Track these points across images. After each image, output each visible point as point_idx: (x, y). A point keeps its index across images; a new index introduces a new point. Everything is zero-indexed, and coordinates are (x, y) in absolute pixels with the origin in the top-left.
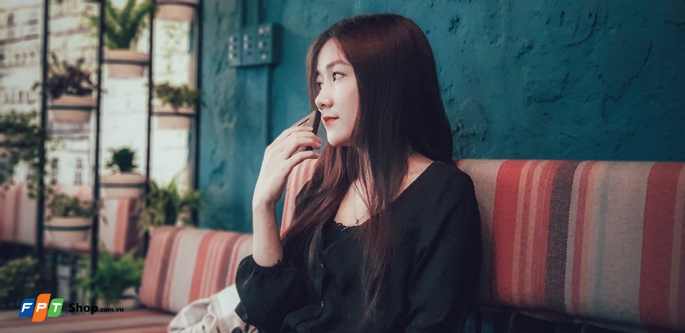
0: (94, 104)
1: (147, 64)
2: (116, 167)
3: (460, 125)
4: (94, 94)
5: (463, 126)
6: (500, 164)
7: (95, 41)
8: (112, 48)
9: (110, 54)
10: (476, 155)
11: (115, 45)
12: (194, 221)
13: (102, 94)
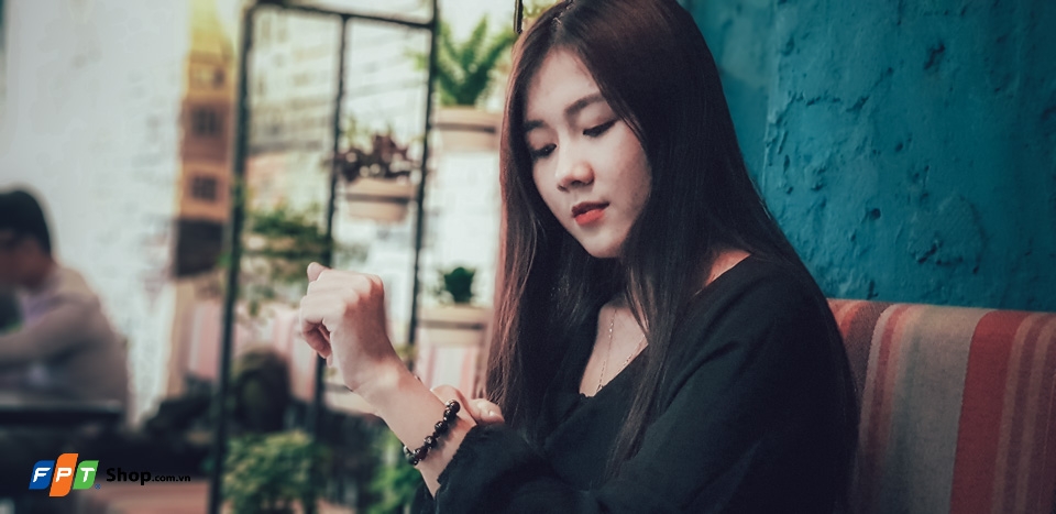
0: (412, 193)
2: (447, 296)
3: (936, 242)
4: (416, 177)
5: (941, 245)
6: (982, 316)
7: (420, 94)
8: (446, 104)
9: (443, 114)
10: (962, 298)
11: (452, 99)
13: (427, 178)
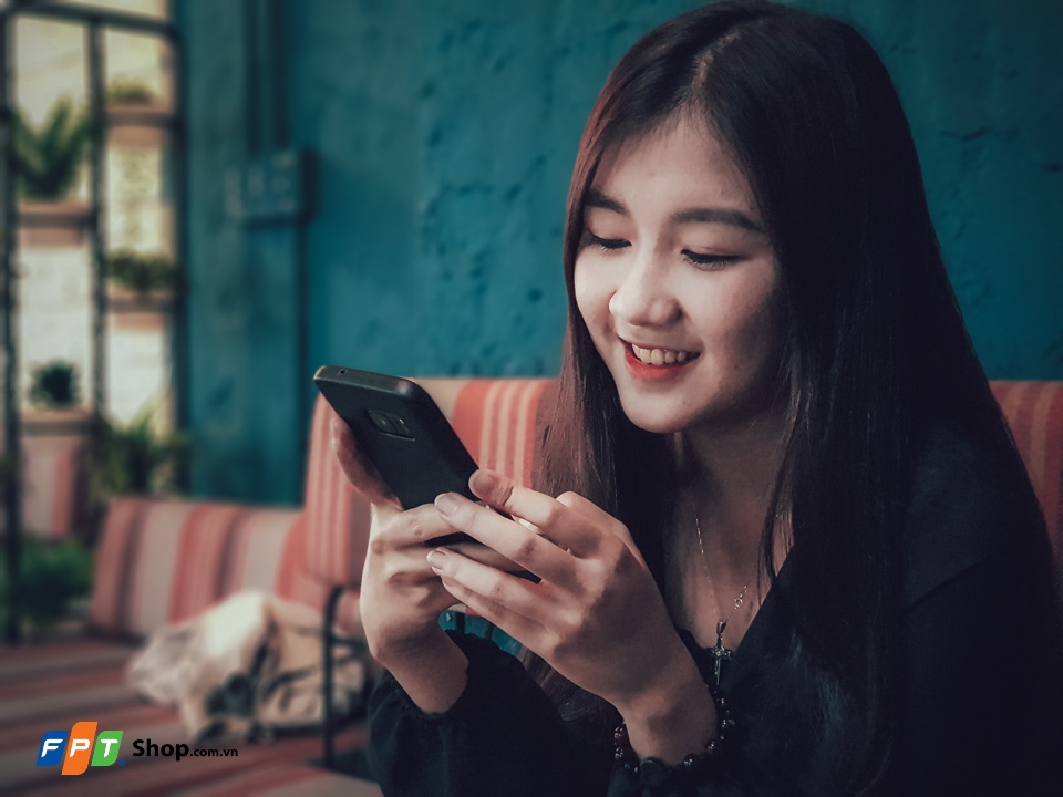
1: (89, 223)
12: (183, 485)
